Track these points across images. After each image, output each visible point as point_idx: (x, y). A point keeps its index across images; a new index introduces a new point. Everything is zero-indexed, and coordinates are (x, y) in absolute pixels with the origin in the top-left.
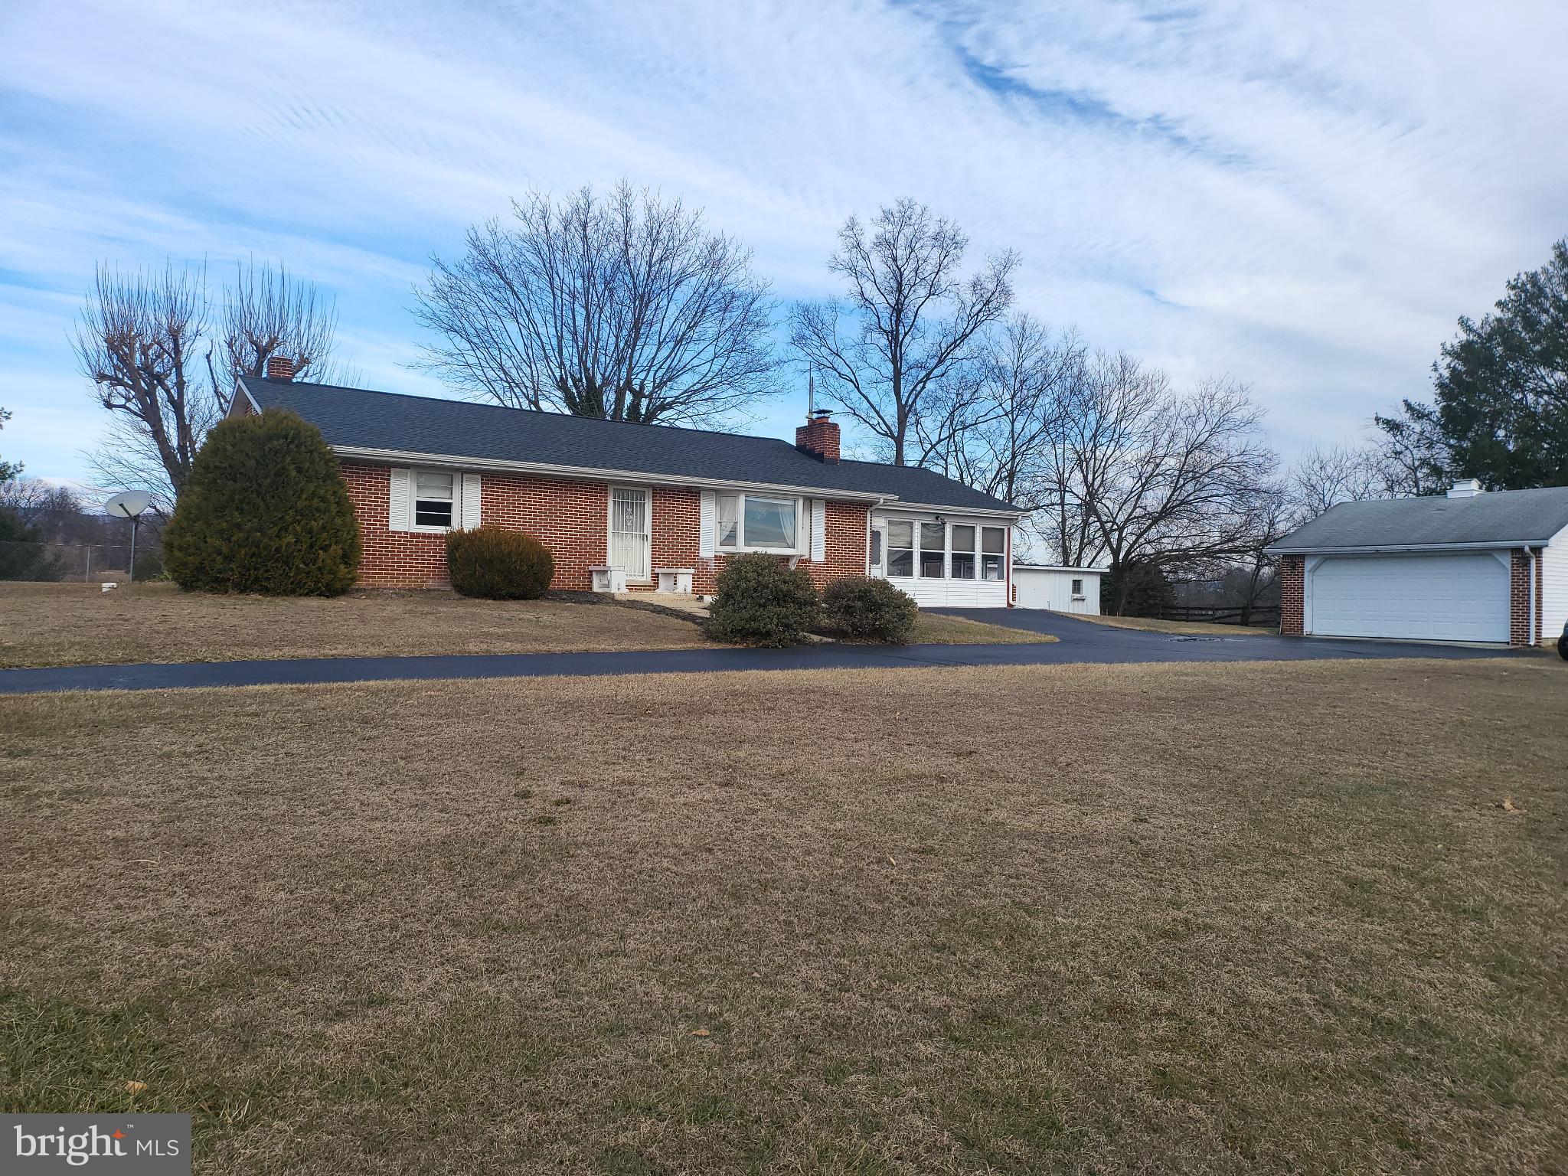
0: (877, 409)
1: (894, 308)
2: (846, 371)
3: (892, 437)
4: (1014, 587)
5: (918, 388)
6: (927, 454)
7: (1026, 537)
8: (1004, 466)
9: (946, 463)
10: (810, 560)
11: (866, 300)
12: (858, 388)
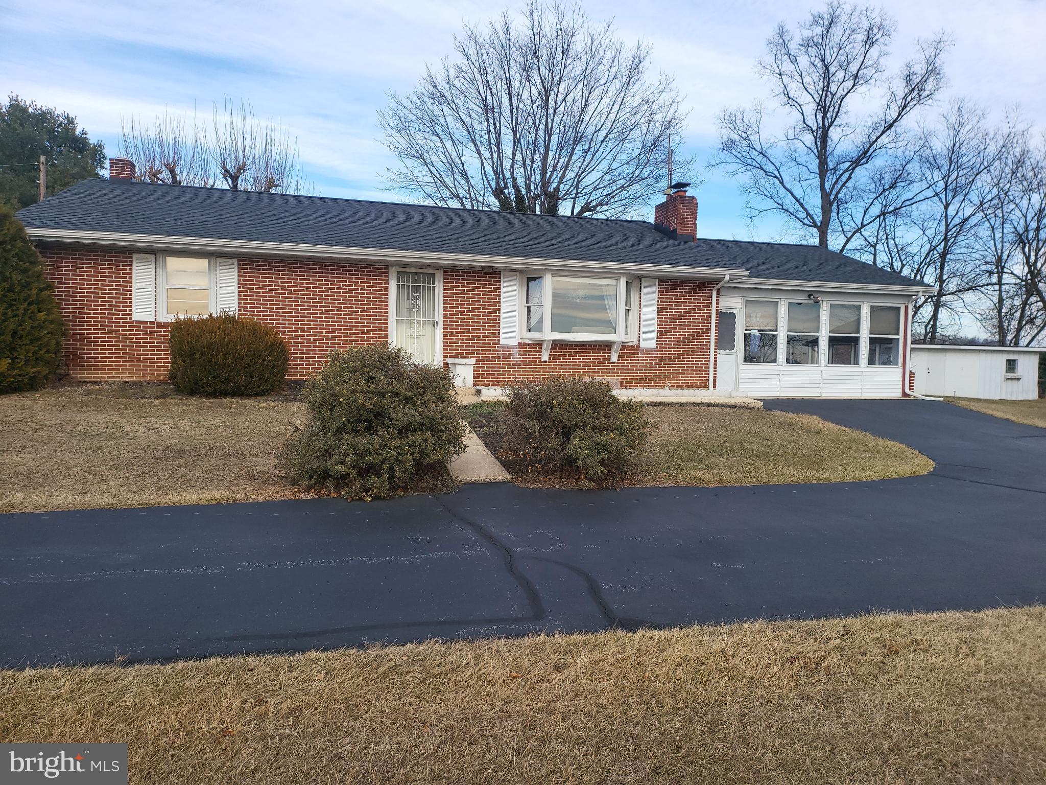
0: (801, 201)
1: (818, 104)
2: (770, 168)
3: (815, 225)
4: (912, 374)
5: (844, 179)
6: (848, 240)
7: (957, 318)
8: (935, 248)
9: (875, 249)
10: (638, 347)
11: (789, 98)
12: (782, 183)
